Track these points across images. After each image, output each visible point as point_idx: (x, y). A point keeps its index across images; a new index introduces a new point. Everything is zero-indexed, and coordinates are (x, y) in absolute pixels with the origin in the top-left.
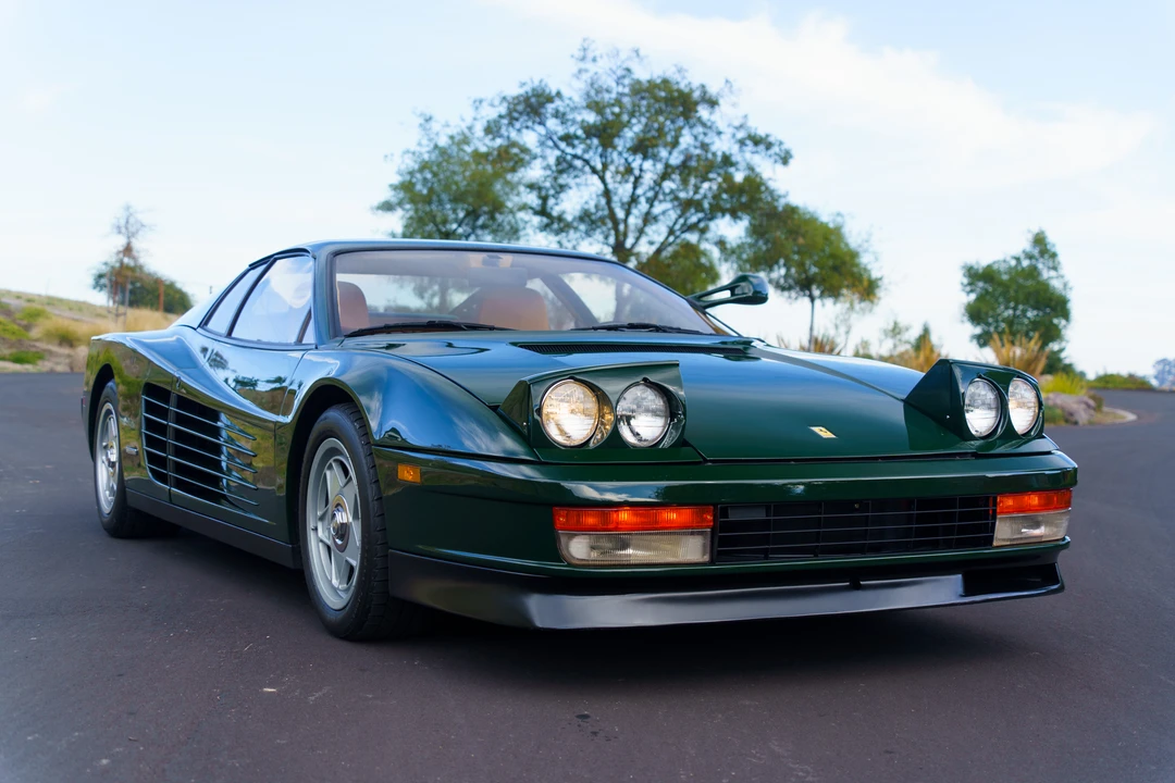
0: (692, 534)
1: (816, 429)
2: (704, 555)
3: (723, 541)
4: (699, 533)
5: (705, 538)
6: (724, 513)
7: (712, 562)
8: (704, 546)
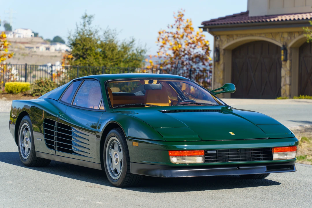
0: (199, 156)
1: (230, 133)
2: (202, 161)
3: (206, 158)
4: (201, 156)
5: (202, 158)
6: (206, 152)
7: (204, 163)
8: (202, 159)
